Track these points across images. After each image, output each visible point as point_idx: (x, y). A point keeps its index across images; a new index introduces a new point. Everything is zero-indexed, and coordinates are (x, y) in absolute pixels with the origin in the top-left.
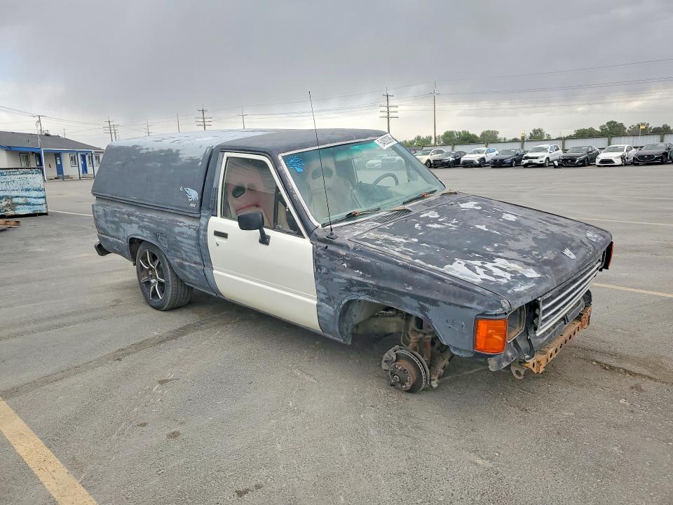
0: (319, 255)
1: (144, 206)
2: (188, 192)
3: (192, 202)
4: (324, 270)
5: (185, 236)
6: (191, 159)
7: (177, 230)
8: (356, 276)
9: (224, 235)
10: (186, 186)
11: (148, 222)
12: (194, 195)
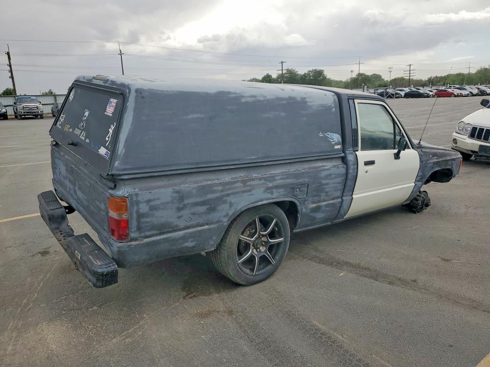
0: (422, 155)
1: (270, 163)
2: (329, 136)
3: (337, 144)
4: (424, 163)
5: (333, 176)
6: (322, 106)
7: (324, 174)
8: (435, 160)
9: (372, 163)
10: (324, 132)
11: (281, 179)
12: (336, 137)
